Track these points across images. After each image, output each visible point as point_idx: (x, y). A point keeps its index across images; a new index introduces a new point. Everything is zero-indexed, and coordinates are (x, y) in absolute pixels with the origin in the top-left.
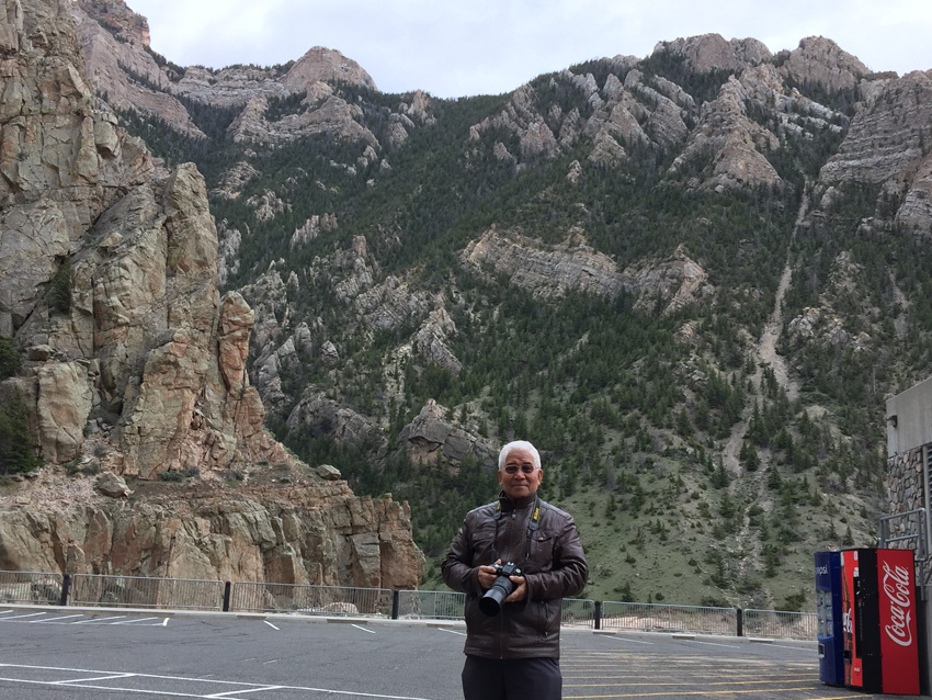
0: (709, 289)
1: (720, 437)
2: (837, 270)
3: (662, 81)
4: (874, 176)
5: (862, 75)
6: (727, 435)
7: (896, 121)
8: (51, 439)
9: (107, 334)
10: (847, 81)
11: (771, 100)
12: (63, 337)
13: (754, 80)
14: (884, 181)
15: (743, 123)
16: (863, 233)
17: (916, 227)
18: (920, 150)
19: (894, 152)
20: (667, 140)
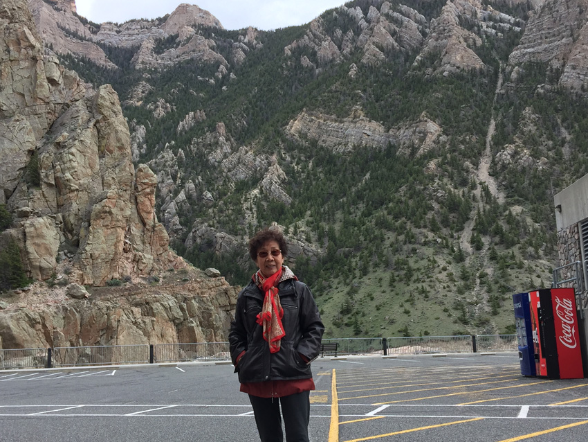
0: (443, 138)
1: (457, 231)
2: (524, 119)
3: (404, 8)
4: (543, 58)
6: (462, 229)
7: (555, 21)
8: (37, 266)
9: (65, 197)
11: (475, 14)
12: (37, 201)
13: (462, 2)
14: (550, 60)
15: (458, 31)
16: (539, 94)
17: (572, 88)
18: (571, 39)
19: (555, 41)
20: (410, 45)
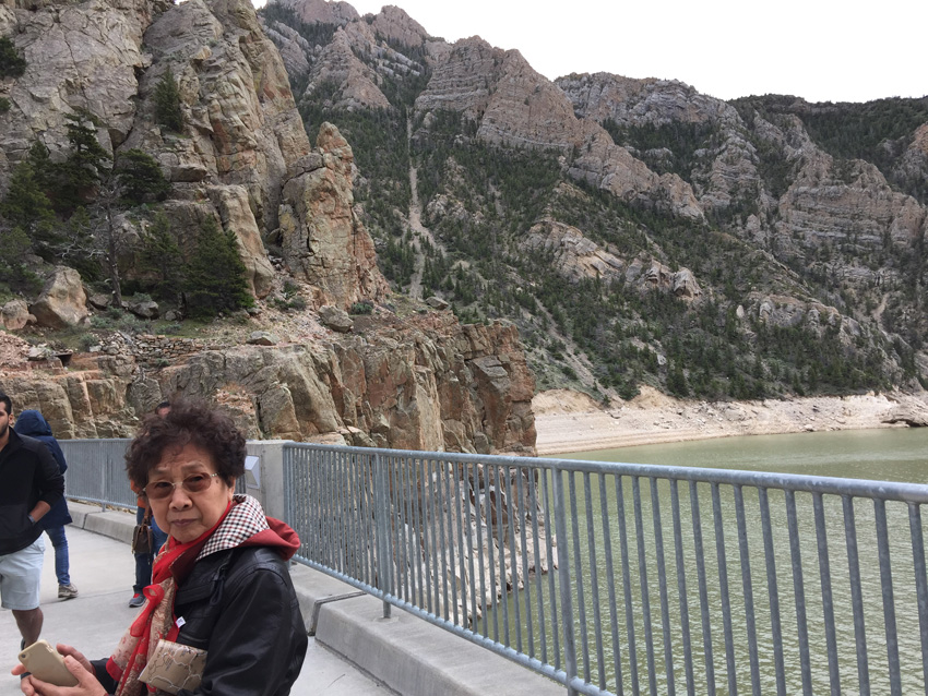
0: (363, 180)
1: (404, 284)
2: (449, 169)
3: (282, 26)
4: (458, 107)
5: (425, 37)
6: (409, 282)
7: (466, 70)
9: (234, 158)
10: (415, 41)
11: (368, 49)
13: (355, 32)
14: (464, 111)
15: (355, 61)
16: (458, 145)
17: (491, 143)
18: (487, 91)
19: (467, 91)
20: (295, 71)
